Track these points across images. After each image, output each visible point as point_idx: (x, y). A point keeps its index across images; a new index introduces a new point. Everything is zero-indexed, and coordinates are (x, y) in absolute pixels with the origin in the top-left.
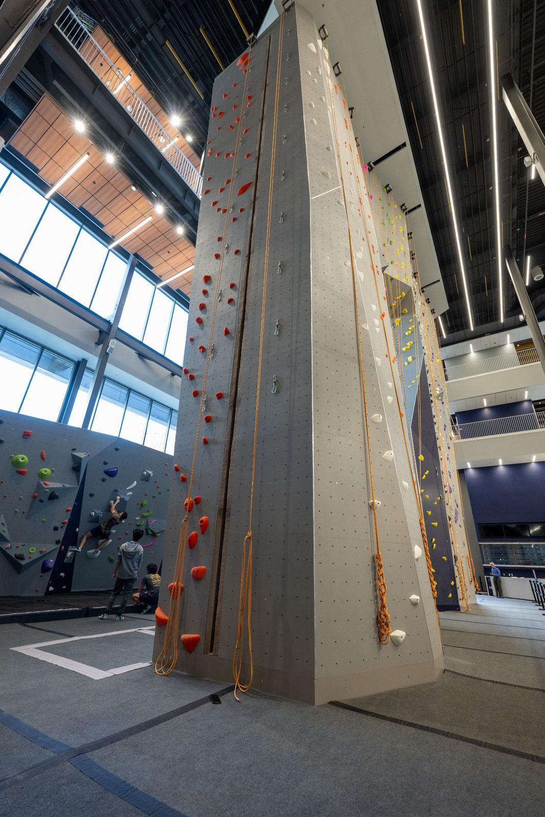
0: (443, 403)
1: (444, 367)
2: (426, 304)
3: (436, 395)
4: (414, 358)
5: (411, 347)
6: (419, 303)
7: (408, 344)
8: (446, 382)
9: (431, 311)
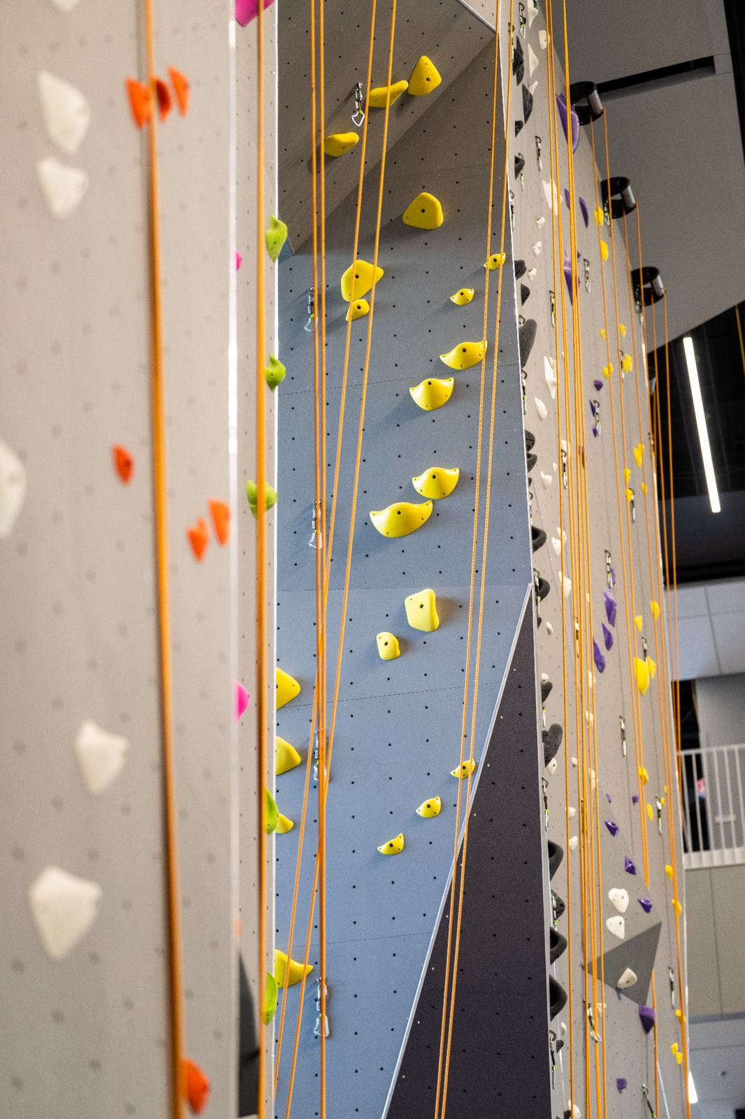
0: (647, 1023)
1: (689, 734)
2: (599, 215)
3: (597, 950)
4: (450, 609)
5: (435, 514)
6: (550, 192)
7: (421, 483)
8: (695, 860)
9: (635, 275)
